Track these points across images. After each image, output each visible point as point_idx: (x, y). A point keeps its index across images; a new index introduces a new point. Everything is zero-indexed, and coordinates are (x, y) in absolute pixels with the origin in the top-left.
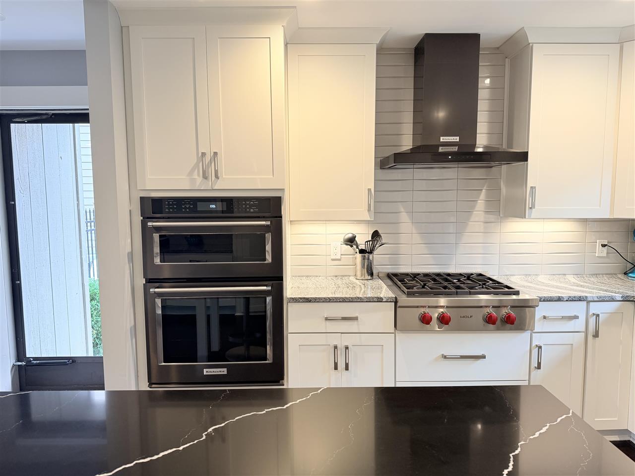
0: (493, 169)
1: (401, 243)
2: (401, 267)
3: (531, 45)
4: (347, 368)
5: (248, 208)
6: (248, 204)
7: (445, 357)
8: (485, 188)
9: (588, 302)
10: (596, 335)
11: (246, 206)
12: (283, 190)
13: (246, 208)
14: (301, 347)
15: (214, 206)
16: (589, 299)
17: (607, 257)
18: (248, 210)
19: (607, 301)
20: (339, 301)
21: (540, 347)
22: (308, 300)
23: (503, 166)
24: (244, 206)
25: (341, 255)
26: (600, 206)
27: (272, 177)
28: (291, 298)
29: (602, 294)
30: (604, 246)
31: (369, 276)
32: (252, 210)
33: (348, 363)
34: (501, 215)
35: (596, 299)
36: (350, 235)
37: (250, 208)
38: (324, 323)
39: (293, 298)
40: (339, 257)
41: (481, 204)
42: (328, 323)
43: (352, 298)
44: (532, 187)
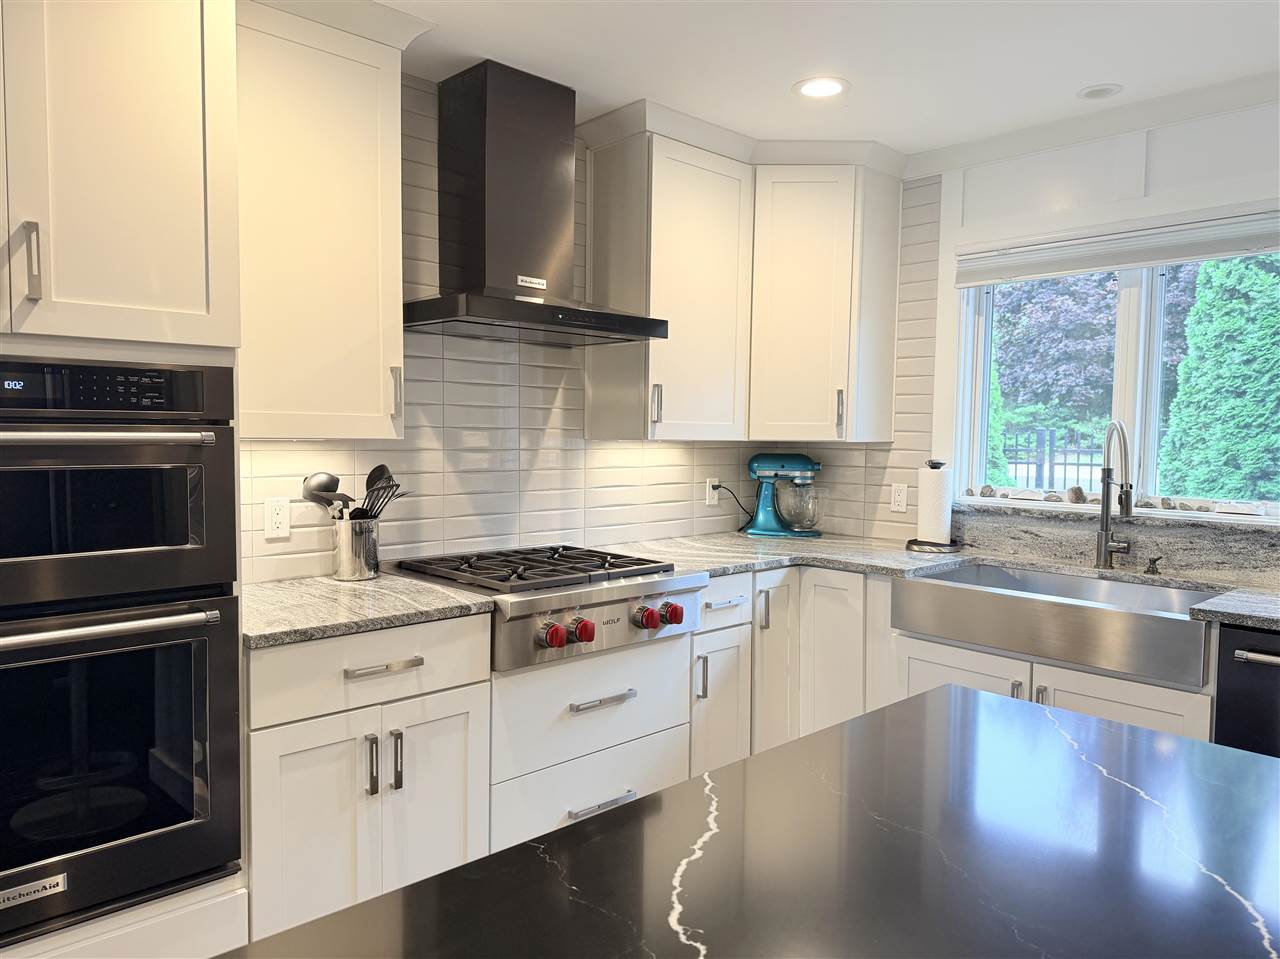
0: (574, 350)
1: (425, 493)
2: (424, 546)
3: (648, 134)
4: (398, 784)
5: (134, 395)
6: (133, 384)
7: (575, 709)
8: (562, 385)
9: (755, 572)
10: (766, 626)
11: (127, 390)
12: (230, 350)
13: (128, 394)
14: (283, 759)
15: (18, 386)
16: (757, 568)
17: (719, 505)
18: (134, 400)
19: (775, 568)
20: (379, 627)
21: (705, 660)
22: (305, 636)
23: (586, 347)
24: (121, 389)
25: (292, 527)
26: (734, 422)
27: (204, 313)
28: (260, 636)
29: (771, 558)
30: (715, 488)
31: (370, 570)
32: (146, 402)
33: (401, 772)
34: (586, 437)
35: (764, 567)
36: (323, 478)
37: (140, 395)
38: (342, 687)
39: (265, 636)
40: (284, 532)
41: (556, 416)
42: (353, 686)
43: (408, 616)
44: (655, 386)
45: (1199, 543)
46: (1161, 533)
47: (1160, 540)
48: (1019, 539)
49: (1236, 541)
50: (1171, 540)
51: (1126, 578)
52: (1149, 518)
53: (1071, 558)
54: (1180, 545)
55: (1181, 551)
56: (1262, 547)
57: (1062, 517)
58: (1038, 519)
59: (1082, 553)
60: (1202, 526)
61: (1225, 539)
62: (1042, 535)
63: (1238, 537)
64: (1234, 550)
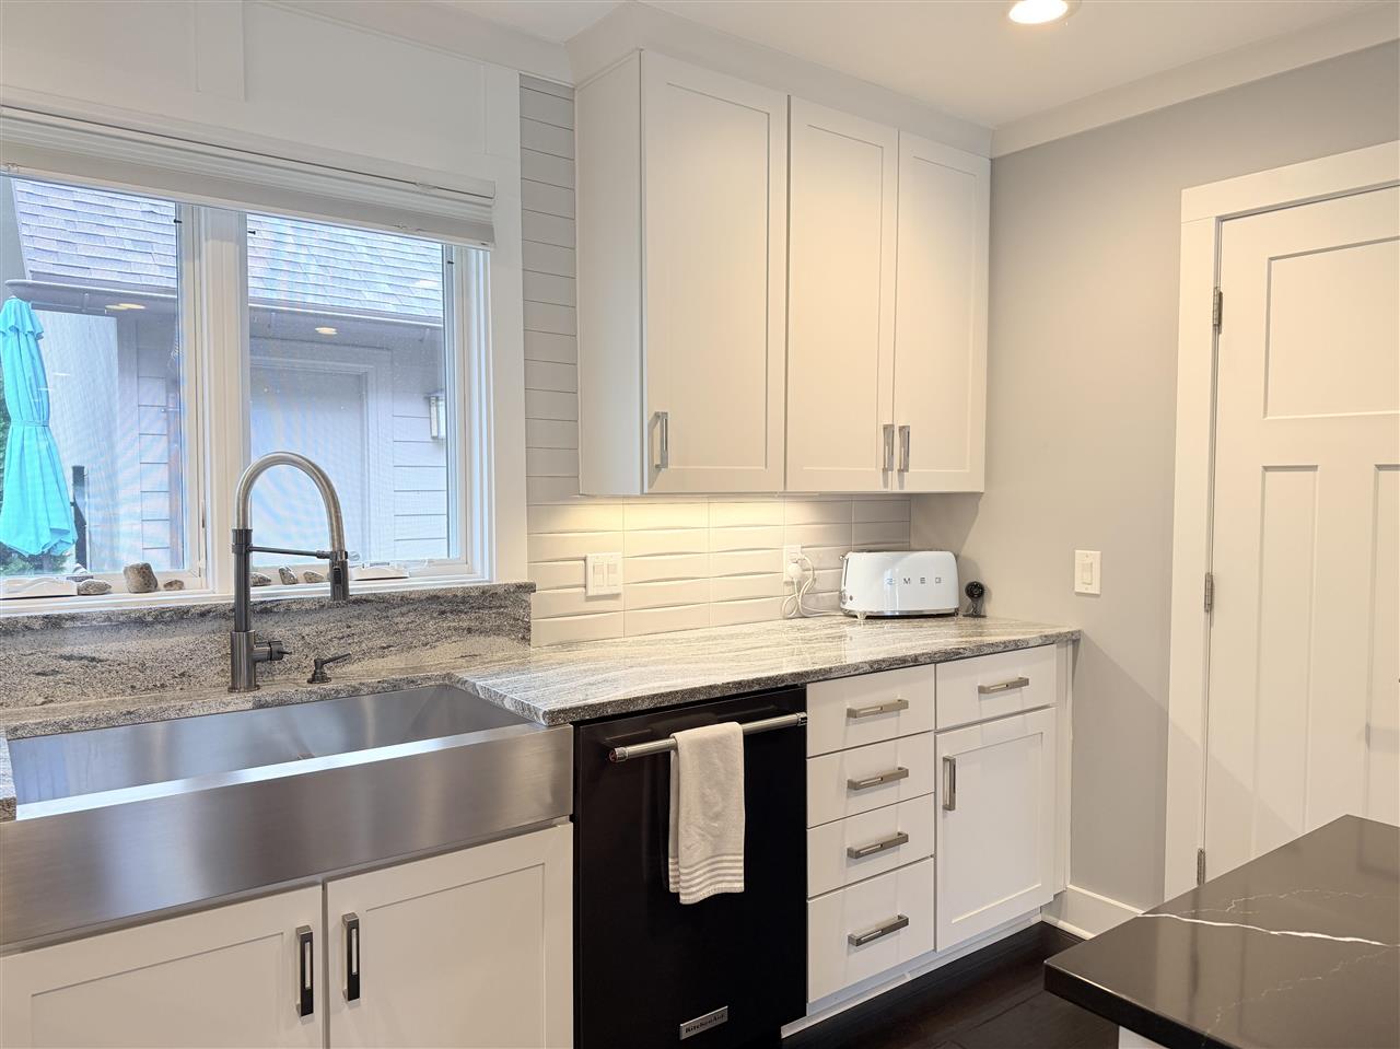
45: (360, 625)
46: (307, 619)
47: (307, 630)
48: (55, 672)
49: (403, 615)
50: (322, 628)
51: (297, 698)
52: (295, 601)
53: (163, 686)
54: (334, 633)
55: (336, 641)
56: (432, 618)
57: (150, 619)
58: (99, 629)
59: (183, 675)
60: (367, 601)
61: (389, 614)
62: (104, 656)
63: (404, 609)
64: (401, 627)
